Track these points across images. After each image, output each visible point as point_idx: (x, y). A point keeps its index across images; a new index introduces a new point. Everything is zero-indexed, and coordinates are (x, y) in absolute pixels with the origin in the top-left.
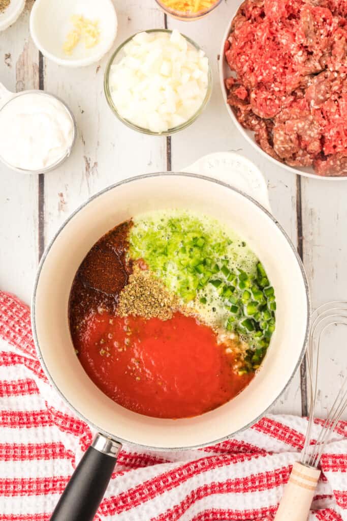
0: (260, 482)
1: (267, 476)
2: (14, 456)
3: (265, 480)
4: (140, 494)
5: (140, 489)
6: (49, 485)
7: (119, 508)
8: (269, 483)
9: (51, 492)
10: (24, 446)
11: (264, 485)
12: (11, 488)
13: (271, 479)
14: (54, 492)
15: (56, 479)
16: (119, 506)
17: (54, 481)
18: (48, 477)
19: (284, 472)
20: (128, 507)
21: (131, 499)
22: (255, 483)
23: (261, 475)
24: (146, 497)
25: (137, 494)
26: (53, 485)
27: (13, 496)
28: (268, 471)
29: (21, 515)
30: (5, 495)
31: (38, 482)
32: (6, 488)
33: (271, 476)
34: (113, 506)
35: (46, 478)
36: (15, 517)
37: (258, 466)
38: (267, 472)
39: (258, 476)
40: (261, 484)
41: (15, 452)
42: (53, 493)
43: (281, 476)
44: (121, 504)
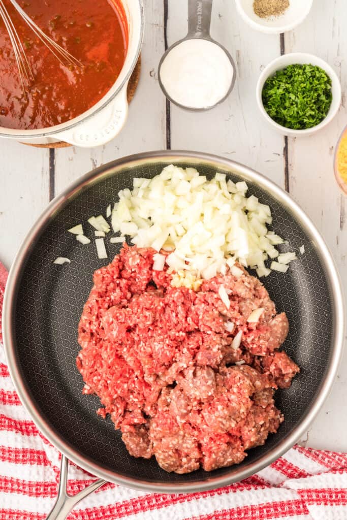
0: (245, 514)
1: (252, 509)
2: (10, 459)
3: (250, 512)
4: (126, 508)
5: (126, 505)
6: (40, 489)
7: (106, 517)
8: (254, 516)
9: (42, 496)
10: (17, 450)
11: (248, 517)
12: (9, 485)
13: (255, 513)
14: (45, 495)
15: (47, 484)
16: (106, 514)
17: (45, 486)
18: (40, 481)
19: (268, 507)
20: (114, 517)
21: (118, 511)
22: (241, 514)
23: (246, 508)
24: (130, 512)
25: (123, 508)
26: (44, 490)
27: (11, 492)
28: (253, 504)
29: (18, 511)
30: (4, 491)
31: (30, 485)
32: (5, 484)
33: (255, 510)
34: (101, 514)
35: (37, 482)
36: (13, 511)
37: (243, 499)
38: (252, 506)
39: (243, 508)
40: (246, 516)
41: (10, 455)
42: (44, 497)
43: (265, 510)
44: (108, 513)
